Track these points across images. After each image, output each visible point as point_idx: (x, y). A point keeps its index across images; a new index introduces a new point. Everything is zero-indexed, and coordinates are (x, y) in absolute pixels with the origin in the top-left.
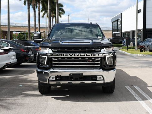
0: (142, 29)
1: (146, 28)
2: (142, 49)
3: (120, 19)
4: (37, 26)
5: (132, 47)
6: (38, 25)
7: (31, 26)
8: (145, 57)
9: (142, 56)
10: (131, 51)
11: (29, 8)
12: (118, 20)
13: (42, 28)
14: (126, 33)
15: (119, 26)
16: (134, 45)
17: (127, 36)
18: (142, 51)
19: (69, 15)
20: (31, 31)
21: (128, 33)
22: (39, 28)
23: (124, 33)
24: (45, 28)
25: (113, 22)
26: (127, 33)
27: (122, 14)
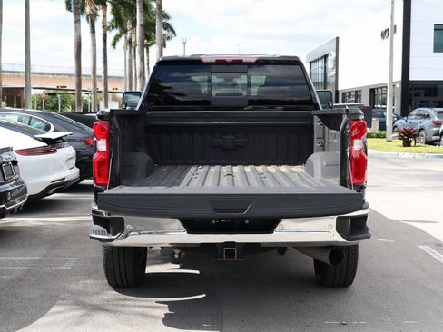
0: (398, 82)
1: (411, 79)
2: (408, 137)
3: (334, 54)
4: (100, 72)
5: (378, 132)
6: (103, 70)
7: (83, 73)
8: (421, 161)
9: (410, 159)
10: (375, 144)
11: (77, 21)
12: (326, 57)
13: (113, 77)
14: (350, 93)
15: (331, 73)
16: (382, 126)
17: (352, 101)
18: (407, 144)
19: (185, 43)
20: (82, 89)
21: (356, 92)
22: (103, 78)
23: (344, 94)
24: (123, 78)
25: (311, 63)
26: (353, 93)
27: (337, 38)
